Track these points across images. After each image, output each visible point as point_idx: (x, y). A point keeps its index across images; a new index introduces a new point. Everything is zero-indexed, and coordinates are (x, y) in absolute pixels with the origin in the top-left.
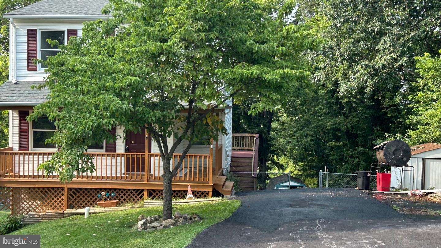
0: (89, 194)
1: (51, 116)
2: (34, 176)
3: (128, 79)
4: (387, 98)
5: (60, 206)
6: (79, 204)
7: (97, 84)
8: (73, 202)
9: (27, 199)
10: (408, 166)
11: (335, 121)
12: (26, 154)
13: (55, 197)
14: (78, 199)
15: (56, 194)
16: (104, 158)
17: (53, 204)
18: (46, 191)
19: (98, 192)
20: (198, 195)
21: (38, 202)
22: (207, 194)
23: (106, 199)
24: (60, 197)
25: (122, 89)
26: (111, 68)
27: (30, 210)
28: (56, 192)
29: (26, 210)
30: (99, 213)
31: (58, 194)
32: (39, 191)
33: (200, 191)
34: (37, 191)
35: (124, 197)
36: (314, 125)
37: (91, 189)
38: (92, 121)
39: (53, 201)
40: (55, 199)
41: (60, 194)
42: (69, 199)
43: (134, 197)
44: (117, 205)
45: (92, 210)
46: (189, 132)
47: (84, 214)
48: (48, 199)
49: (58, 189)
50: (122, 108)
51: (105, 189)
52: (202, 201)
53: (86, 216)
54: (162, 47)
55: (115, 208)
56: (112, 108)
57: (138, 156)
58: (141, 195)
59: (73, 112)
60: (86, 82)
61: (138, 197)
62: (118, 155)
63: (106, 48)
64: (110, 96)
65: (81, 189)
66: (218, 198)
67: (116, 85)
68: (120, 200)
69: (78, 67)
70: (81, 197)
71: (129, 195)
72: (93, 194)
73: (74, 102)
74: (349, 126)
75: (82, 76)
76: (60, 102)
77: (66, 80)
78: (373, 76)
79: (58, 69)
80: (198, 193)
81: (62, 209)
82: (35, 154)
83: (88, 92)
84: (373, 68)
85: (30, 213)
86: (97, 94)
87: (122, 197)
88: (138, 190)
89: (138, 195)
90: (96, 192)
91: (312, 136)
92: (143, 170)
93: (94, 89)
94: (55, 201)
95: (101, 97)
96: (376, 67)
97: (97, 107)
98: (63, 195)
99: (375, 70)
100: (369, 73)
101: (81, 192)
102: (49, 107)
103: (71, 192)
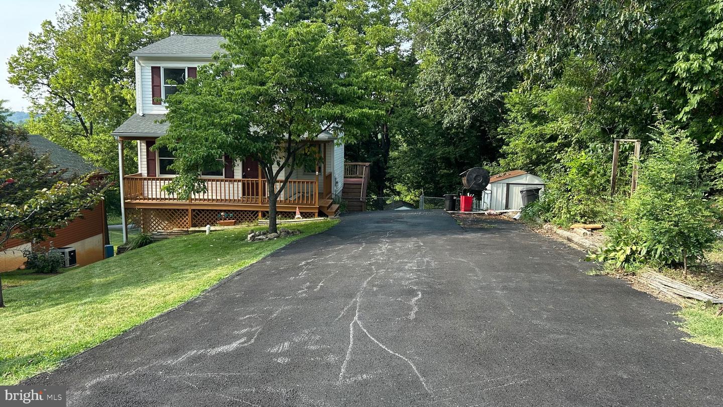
0: (210, 215)
1: (170, 146)
2: (162, 199)
3: (232, 116)
4: (492, 129)
5: (185, 225)
6: (201, 223)
7: (207, 121)
8: (197, 221)
9: (156, 219)
10: (486, 190)
11: (445, 150)
12: (153, 179)
13: (181, 217)
14: (201, 219)
15: (181, 215)
16: (223, 183)
17: (179, 223)
18: (172, 212)
19: (219, 213)
20: (306, 216)
21: (166, 222)
22: (314, 215)
23: (225, 219)
24: (185, 217)
25: (227, 125)
26: (219, 107)
27: (159, 229)
28: (181, 213)
29: (155, 229)
30: (219, 230)
31: (183, 215)
32: (166, 212)
33: (308, 213)
34: (164, 212)
35: (242, 217)
36: (425, 154)
37: (212, 210)
38: (203, 152)
39: (179, 221)
40: (181, 219)
41: (185, 215)
42: (193, 219)
43: (250, 218)
44: (235, 224)
45: (213, 228)
46: (291, 160)
47: (205, 231)
48: (175, 219)
49: (183, 210)
50: (227, 141)
51: (225, 211)
52: (309, 221)
53: (207, 233)
54: (260, 90)
55: (233, 227)
56: (219, 141)
57: (253, 182)
58: (256, 215)
59: (188, 143)
60: (199, 118)
61: (254, 218)
62: (235, 181)
63: (216, 89)
64: (218, 131)
65: (203, 210)
66: (323, 218)
67: (223, 122)
68: (237, 219)
69: (191, 107)
70: (203, 217)
71: (246, 215)
72: (214, 215)
73: (188, 135)
74: (458, 155)
75: (196, 113)
76: (177, 135)
77: (182, 117)
78: (471, 110)
79: (176, 107)
80: (306, 214)
81: (187, 228)
82: (162, 179)
83: (201, 127)
84: (471, 102)
85: (159, 231)
86: (207, 129)
87: (240, 217)
88: (254, 211)
89: (254, 216)
90: (216, 213)
91: (423, 164)
92: (257, 195)
93: (204, 124)
94: (181, 221)
95: (210, 131)
96: (473, 101)
97: (207, 140)
98: (187, 215)
99: (472, 104)
100: (467, 107)
101: (203, 213)
102: (169, 140)
103: (194, 213)
